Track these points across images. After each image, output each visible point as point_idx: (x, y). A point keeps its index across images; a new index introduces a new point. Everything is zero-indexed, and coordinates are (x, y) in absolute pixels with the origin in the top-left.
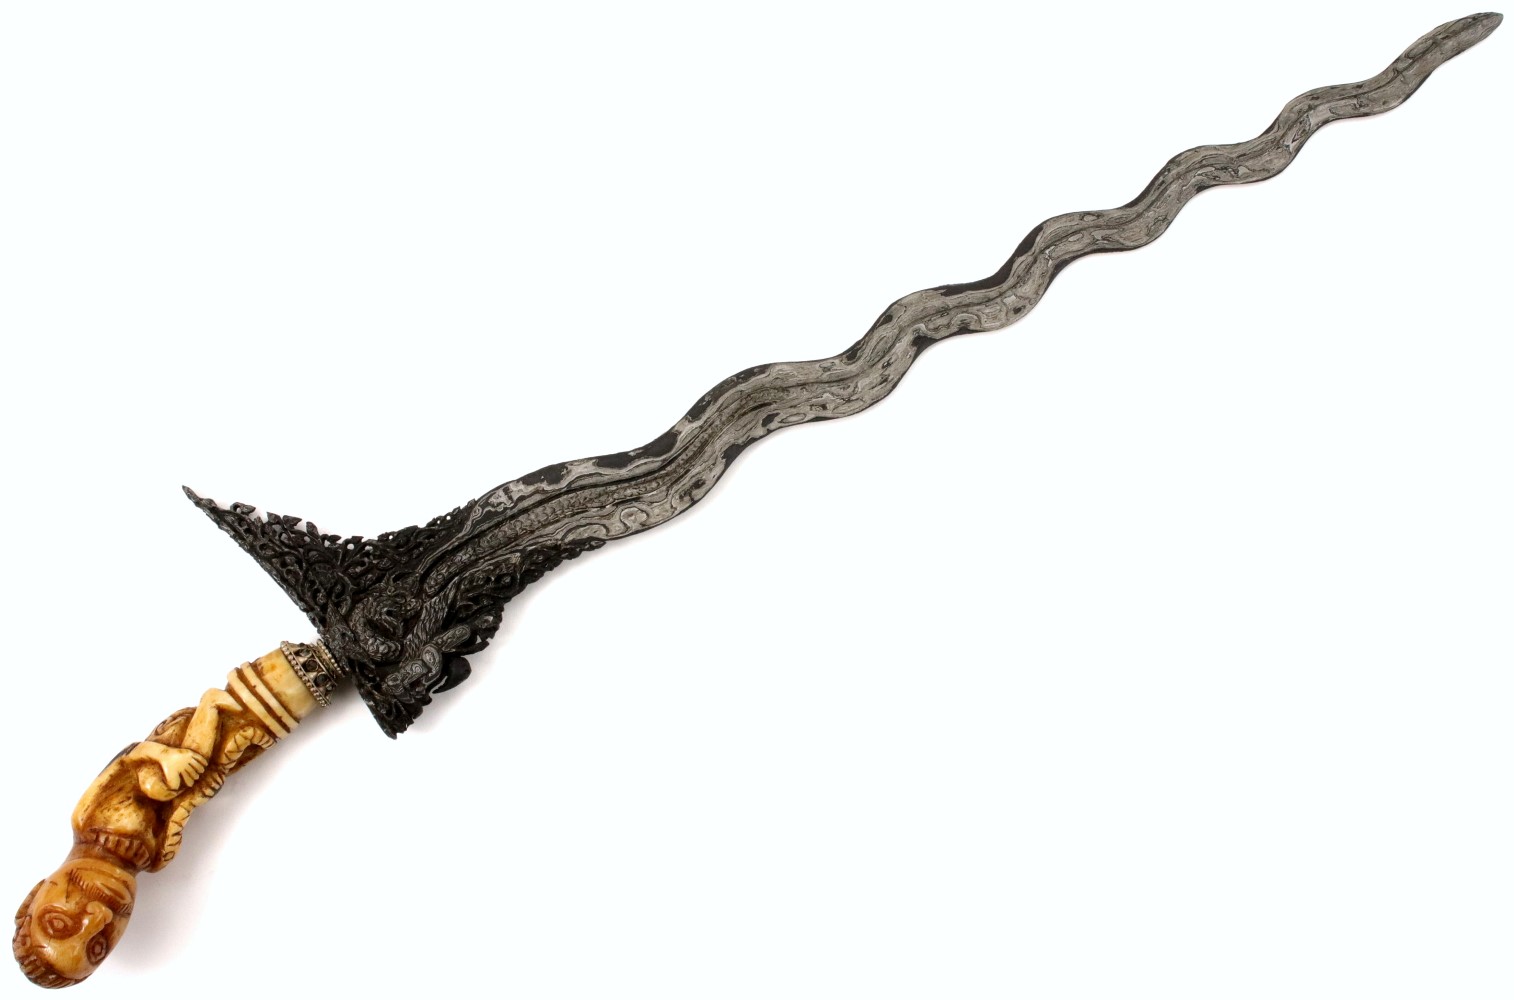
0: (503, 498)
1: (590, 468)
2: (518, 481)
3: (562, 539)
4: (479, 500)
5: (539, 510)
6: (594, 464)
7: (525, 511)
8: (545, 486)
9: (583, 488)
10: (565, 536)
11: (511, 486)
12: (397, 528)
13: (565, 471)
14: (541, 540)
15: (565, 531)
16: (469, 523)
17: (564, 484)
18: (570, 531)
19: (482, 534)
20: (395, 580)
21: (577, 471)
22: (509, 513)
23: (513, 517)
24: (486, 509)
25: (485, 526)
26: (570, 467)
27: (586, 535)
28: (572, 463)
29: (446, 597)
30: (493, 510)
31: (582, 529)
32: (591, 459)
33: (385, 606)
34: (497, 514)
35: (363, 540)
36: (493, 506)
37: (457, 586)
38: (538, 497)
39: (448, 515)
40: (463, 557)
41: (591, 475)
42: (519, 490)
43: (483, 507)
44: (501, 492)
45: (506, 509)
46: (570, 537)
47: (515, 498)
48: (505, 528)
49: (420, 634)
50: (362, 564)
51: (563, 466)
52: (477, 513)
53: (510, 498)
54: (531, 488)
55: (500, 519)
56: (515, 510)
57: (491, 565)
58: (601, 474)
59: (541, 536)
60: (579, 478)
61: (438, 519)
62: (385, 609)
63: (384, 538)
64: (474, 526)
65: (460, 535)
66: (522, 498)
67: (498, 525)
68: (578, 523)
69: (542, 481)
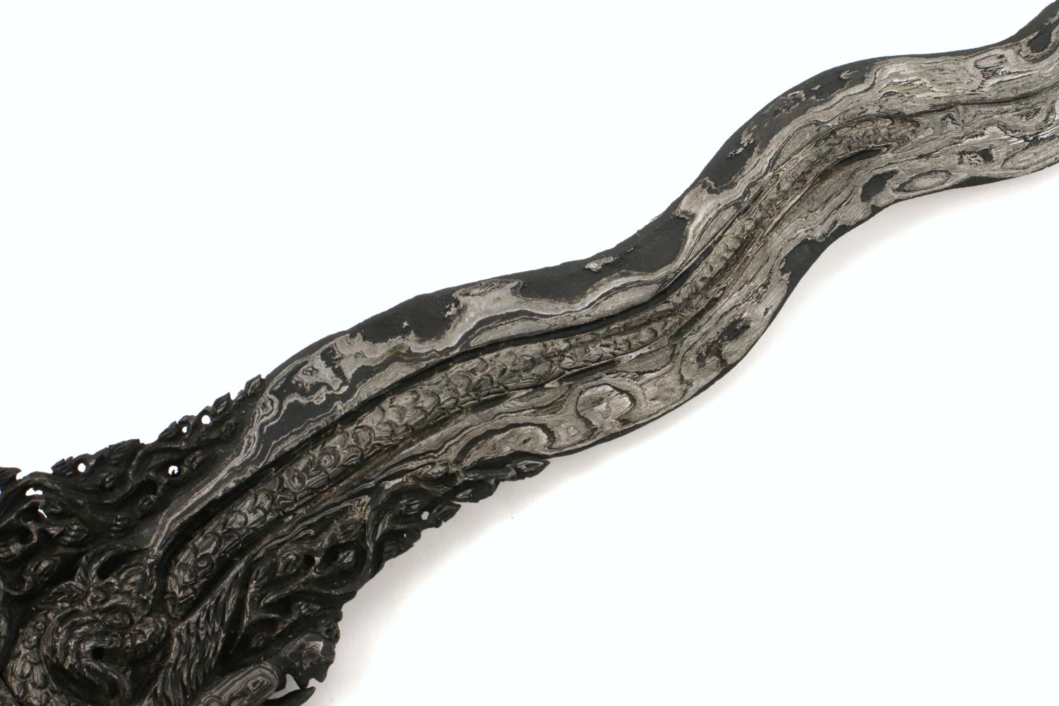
0: (326, 374)
1: (507, 302)
2: (353, 332)
3: (458, 462)
4: (272, 376)
5: (404, 399)
6: (514, 291)
7: (373, 402)
8: (412, 343)
9: (494, 346)
10: (464, 453)
11: (342, 349)
12: (93, 447)
13: (453, 310)
14: (412, 465)
15: (463, 444)
16: (254, 432)
17: (452, 338)
18: (473, 442)
19: (287, 459)
20: (103, 574)
21: (477, 309)
22: (341, 408)
23: (351, 417)
24: (289, 400)
25: (290, 443)
26: (462, 300)
27: (507, 450)
28: (467, 289)
29: (219, 609)
30: (303, 401)
31: (498, 437)
32: (504, 280)
33: (85, 637)
34: (312, 410)
35: (19, 476)
36: (303, 393)
37: (243, 583)
38: (400, 371)
39: (204, 412)
40: (247, 515)
41: (509, 317)
42: (354, 357)
43: (281, 395)
44: (319, 363)
45: (331, 399)
46: (475, 455)
47: (349, 375)
48: (335, 442)
49: (169, 693)
50: (24, 535)
51: (446, 298)
52: (267, 413)
53: (339, 373)
54: (381, 350)
55: (322, 424)
56: (353, 403)
57: (310, 527)
58: (531, 316)
59: (413, 458)
60: (485, 324)
61: (185, 421)
62: (88, 646)
63: (65, 468)
64: (267, 437)
65: (237, 462)
66: (365, 373)
67: (321, 436)
68: (489, 426)
69: (405, 332)
